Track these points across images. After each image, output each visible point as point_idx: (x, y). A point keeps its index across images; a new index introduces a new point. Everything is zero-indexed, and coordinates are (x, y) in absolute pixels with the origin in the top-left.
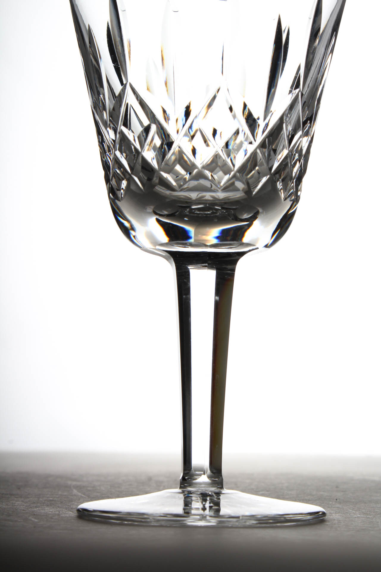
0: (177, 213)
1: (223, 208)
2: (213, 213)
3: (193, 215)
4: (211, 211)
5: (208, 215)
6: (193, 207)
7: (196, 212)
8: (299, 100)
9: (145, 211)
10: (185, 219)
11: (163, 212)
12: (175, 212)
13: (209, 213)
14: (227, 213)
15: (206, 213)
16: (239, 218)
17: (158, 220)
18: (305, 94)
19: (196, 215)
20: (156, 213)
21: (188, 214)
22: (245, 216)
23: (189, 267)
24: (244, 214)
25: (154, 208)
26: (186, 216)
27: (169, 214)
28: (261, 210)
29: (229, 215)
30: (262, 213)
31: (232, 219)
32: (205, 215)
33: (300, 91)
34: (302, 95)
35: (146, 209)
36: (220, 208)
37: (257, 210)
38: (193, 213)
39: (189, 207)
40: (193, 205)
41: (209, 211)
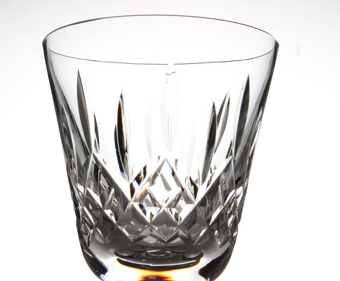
0: (135, 256)
1: (172, 252)
2: (166, 256)
3: (150, 257)
4: (165, 254)
5: (163, 257)
6: (148, 252)
7: (152, 255)
8: (232, 165)
9: (108, 251)
10: (143, 260)
11: (123, 254)
12: (133, 254)
13: (163, 255)
14: (177, 255)
15: (161, 255)
16: (187, 258)
18: (237, 160)
19: (152, 257)
20: (117, 255)
21: (145, 256)
22: (192, 256)
24: (191, 255)
26: (144, 258)
27: (129, 255)
28: (203, 252)
29: (178, 256)
30: (205, 253)
32: (160, 257)
33: (232, 158)
34: (234, 161)
35: (109, 250)
36: (170, 252)
37: (201, 252)
38: (150, 256)
39: (145, 251)
40: (148, 250)
41: (162, 254)
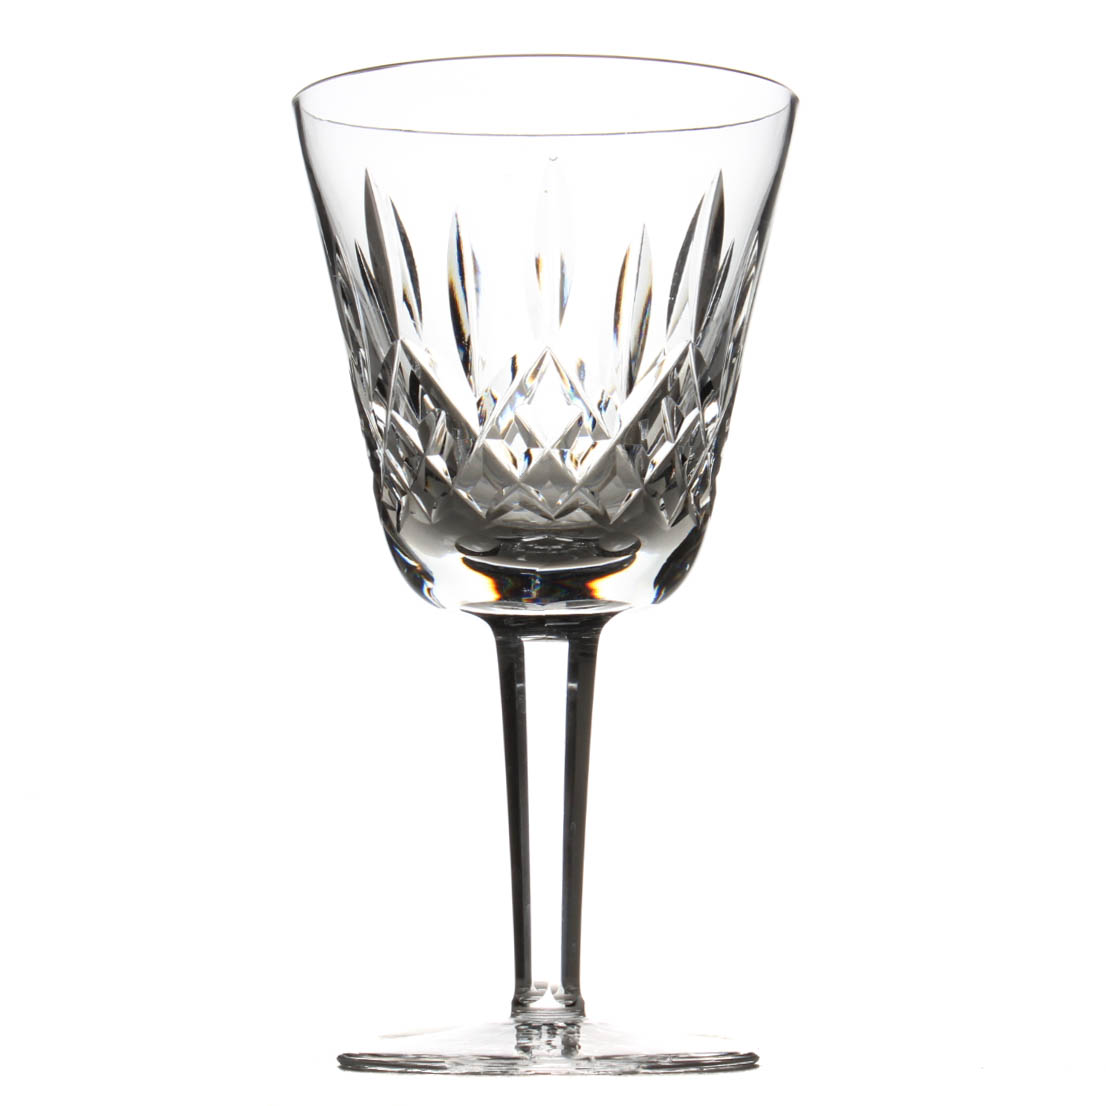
17: (466, 561)
23: (523, 639)
25: (460, 539)
31: (598, 555)
